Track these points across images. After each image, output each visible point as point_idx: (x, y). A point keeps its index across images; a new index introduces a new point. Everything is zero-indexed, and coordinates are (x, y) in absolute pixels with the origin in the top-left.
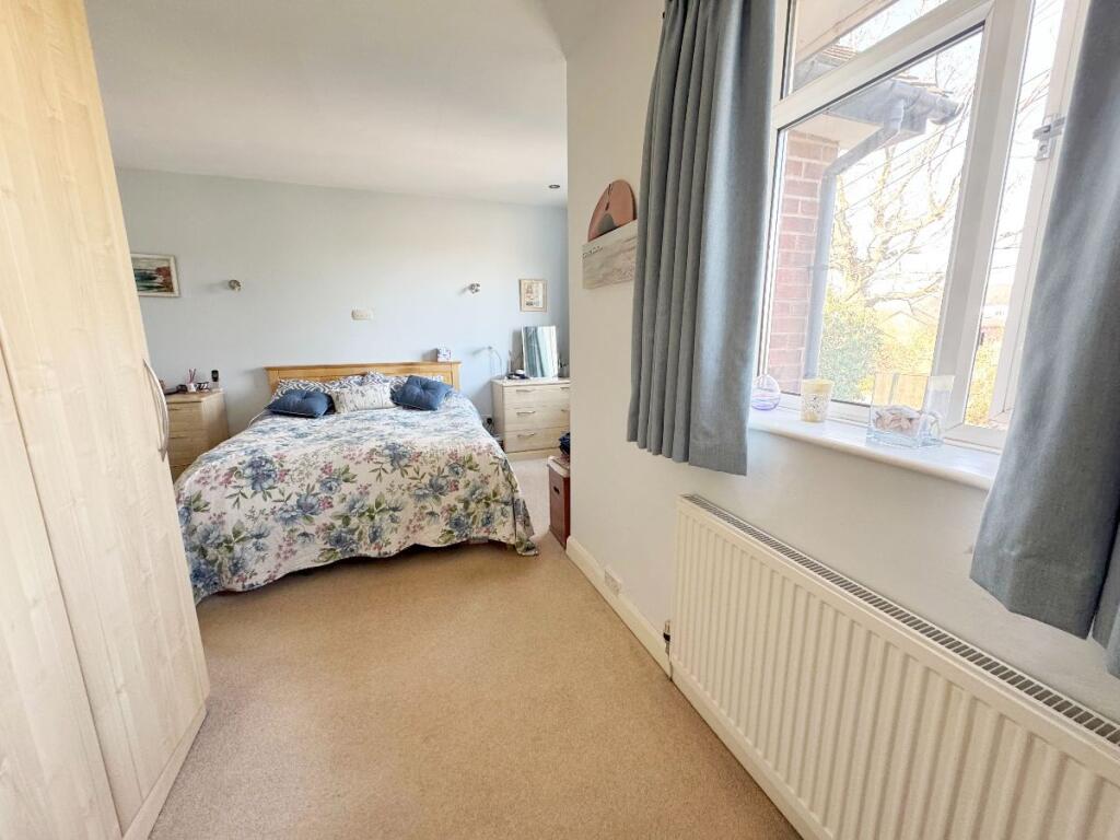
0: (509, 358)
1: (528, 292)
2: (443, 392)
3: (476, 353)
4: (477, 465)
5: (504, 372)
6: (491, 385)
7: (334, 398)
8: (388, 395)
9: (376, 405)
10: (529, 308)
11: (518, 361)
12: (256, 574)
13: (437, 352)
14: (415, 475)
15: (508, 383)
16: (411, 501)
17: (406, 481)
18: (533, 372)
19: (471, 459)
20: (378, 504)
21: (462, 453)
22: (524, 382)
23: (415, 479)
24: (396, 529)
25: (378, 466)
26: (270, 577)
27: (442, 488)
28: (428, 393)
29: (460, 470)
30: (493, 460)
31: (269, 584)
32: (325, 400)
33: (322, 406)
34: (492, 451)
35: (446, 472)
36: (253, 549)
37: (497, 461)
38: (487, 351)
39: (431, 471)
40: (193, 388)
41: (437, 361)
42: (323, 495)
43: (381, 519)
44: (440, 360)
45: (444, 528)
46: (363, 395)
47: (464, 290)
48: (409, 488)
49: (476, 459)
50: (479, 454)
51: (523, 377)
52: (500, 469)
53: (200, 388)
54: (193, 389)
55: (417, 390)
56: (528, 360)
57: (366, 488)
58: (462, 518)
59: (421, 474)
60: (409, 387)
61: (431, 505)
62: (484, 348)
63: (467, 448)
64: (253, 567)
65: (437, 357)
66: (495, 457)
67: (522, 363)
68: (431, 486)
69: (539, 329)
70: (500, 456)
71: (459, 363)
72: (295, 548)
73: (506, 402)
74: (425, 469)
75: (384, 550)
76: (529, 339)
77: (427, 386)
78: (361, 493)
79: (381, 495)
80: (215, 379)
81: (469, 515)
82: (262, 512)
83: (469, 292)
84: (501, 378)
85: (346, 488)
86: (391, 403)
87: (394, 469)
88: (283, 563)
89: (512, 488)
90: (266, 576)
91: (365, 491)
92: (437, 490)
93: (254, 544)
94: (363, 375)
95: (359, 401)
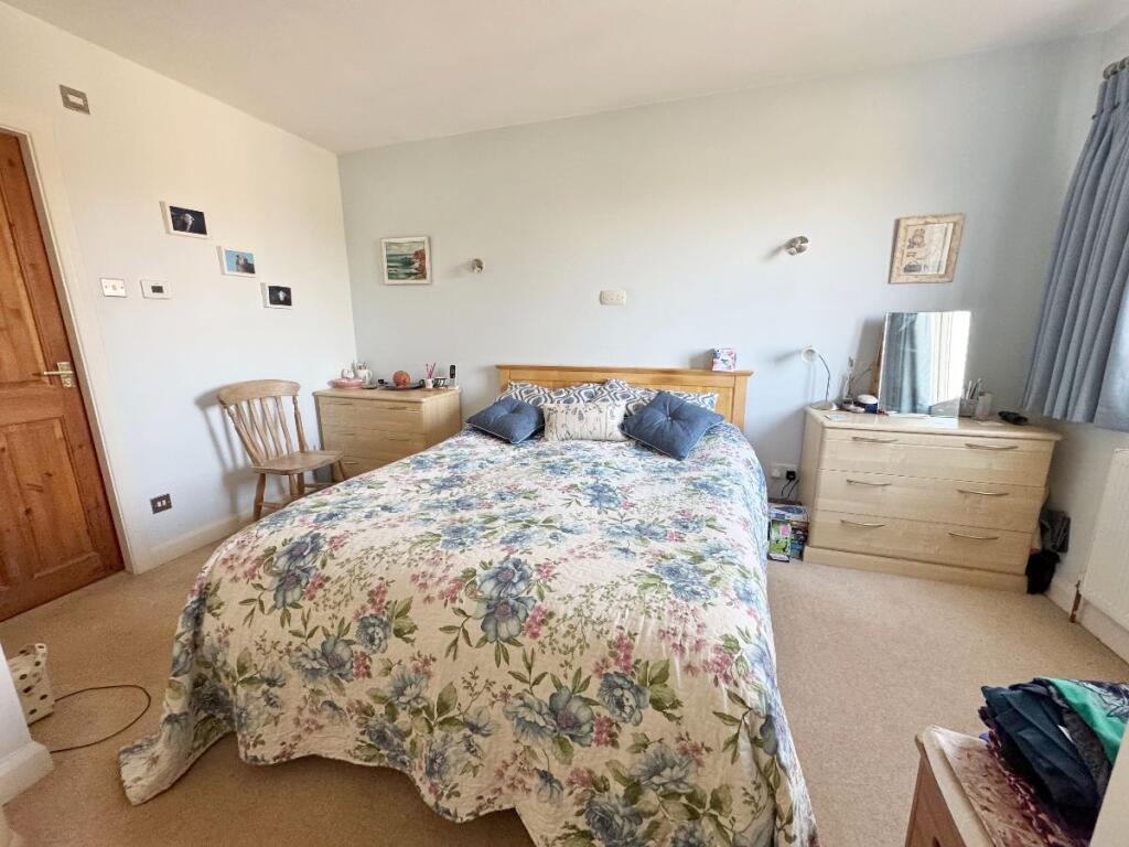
0: (847, 371)
1: (912, 244)
2: (703, 426)
3: (782, 358)
4: (676, 704)
5: (833, 395)
6: (803, 416)
7: (546, 416)
8: (619, 419)
9: (596, 434)
10: (911, 277)
11: (868, 377)
12: (263, 743)
13: (713, 355)
14: (523, 671)
15: (837, 419)
16: (508, 726)
17: (502, 678)
18: (894, 402)
19: (663, 675)
20: (443, 706)
21: (646, 649)
22: (874, 422)
23: (523, 680)
24: (475, 769)
25: (458, 621)
26: (283, 754)
27: (577, 724)
28: (677, 425)
29: (630, 700)
30: (727, 707)
31: (280, 764)
32: (534, 418)
33: (526, 426)
34: (733, 670)
35: (592, 692)
36: (262, 702)
37: (738, 712)
38: (803, 357)
39: (560, 673)
40: (430, 384)
41: (711, 369)
42: (359, 648)
43: (444, 740)
44: (716, 368)
45: (572, 820)
46: (581, 417)
47: (777, 251)
48: (505, 696)
49: (678, 681)
50: (689, 668)
51: (872, 410)
52: (744, 743)
53: (436, 385)
54: (430, 386)
55: (661, 419)
56: (888, 377)
57: (426, 662)
58: (618, 820)
59: (536, 673)
60: (652, 411)
61: (545, 755)
62: (800, 352)
63: (663, 634)
64: (259, 731)
65: (713, 363)
66: (735, 698)
67: (876, 381)
68: (553, 711)
69: (921, 316)
70: (752, 698)
71: (748, 374)
72: (322, 720)
73: (826, 456)
74: (546, 663)
75: (444, 803)
76: (895, 337)
77: (680, 414)
78: (417, 670)
79: (451, 688)
80: (452, 375)
81: (638, 817)
82: (275, 645)
83: (784, 254)
84: (824, 407)
85: (396, 648)
86: (618, 434)
87: (485, 640)
88: (305, 736)
89: (776, 813)
90: (278, 750)
91: (424, 666)
92: (564, 725)
93: (264, 693)
94: (603, 383)
95: (574, 425)
